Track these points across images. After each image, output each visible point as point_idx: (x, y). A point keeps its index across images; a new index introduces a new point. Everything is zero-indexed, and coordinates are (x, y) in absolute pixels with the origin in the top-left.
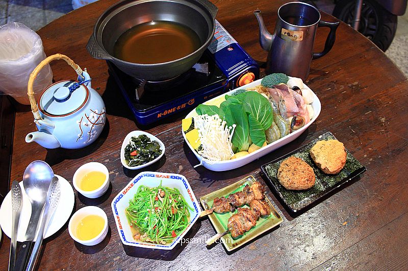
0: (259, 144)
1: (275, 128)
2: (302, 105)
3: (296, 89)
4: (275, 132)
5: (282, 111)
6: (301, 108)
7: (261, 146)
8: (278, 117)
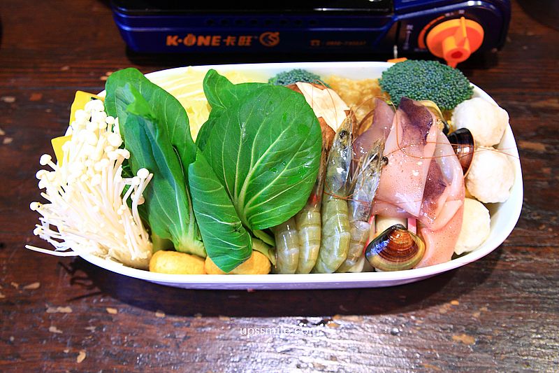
0: (221, 259)
1: (309, 232)
2: (442, 200)
3: (461, 138)
4: (300, 245)
5: (361, 194)
6: (434, 207)
7: (228, 269)
8: (335, 204)
